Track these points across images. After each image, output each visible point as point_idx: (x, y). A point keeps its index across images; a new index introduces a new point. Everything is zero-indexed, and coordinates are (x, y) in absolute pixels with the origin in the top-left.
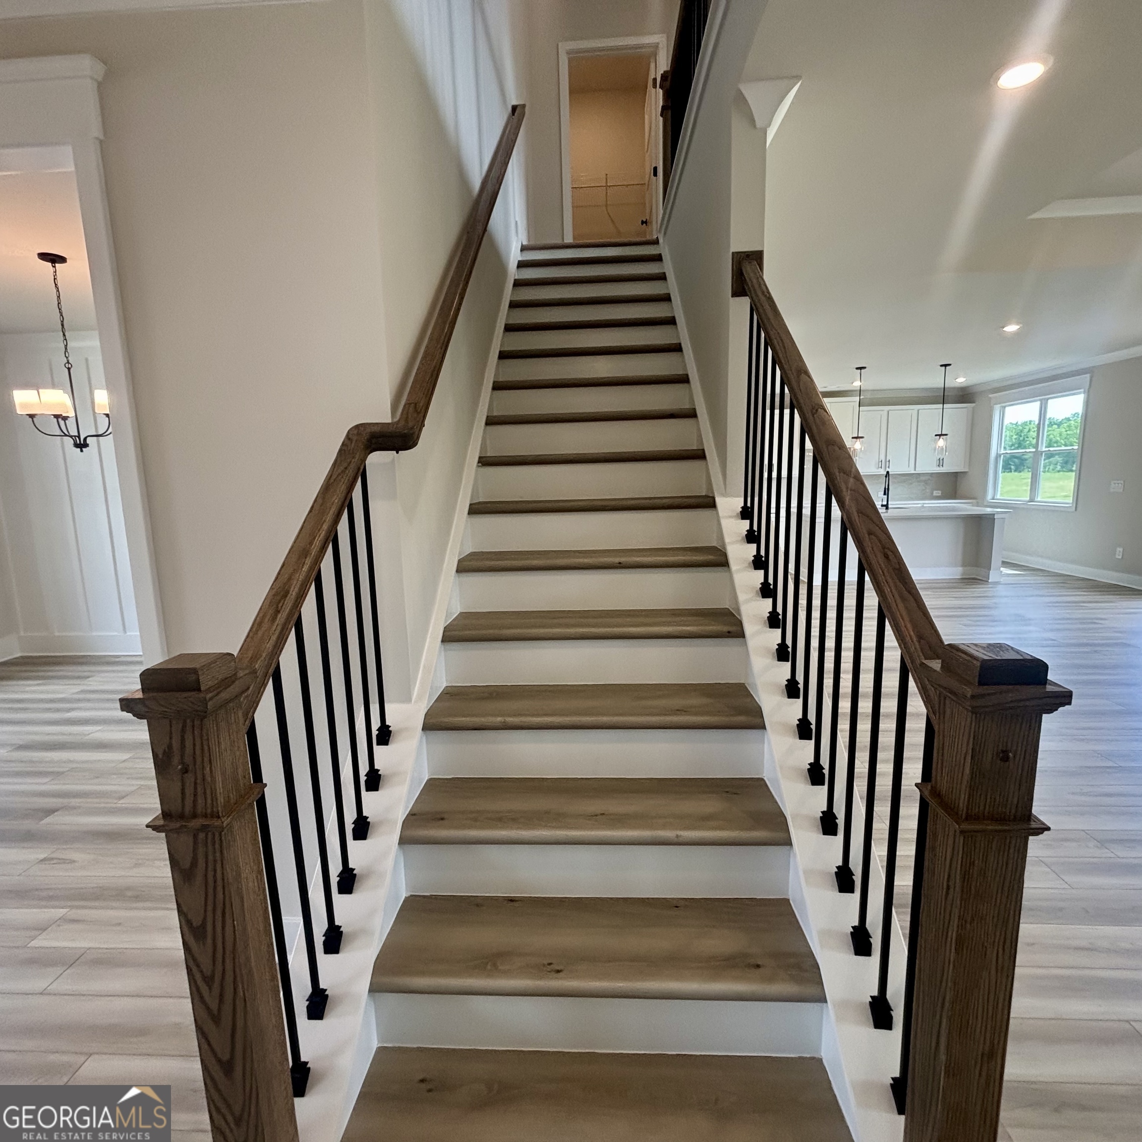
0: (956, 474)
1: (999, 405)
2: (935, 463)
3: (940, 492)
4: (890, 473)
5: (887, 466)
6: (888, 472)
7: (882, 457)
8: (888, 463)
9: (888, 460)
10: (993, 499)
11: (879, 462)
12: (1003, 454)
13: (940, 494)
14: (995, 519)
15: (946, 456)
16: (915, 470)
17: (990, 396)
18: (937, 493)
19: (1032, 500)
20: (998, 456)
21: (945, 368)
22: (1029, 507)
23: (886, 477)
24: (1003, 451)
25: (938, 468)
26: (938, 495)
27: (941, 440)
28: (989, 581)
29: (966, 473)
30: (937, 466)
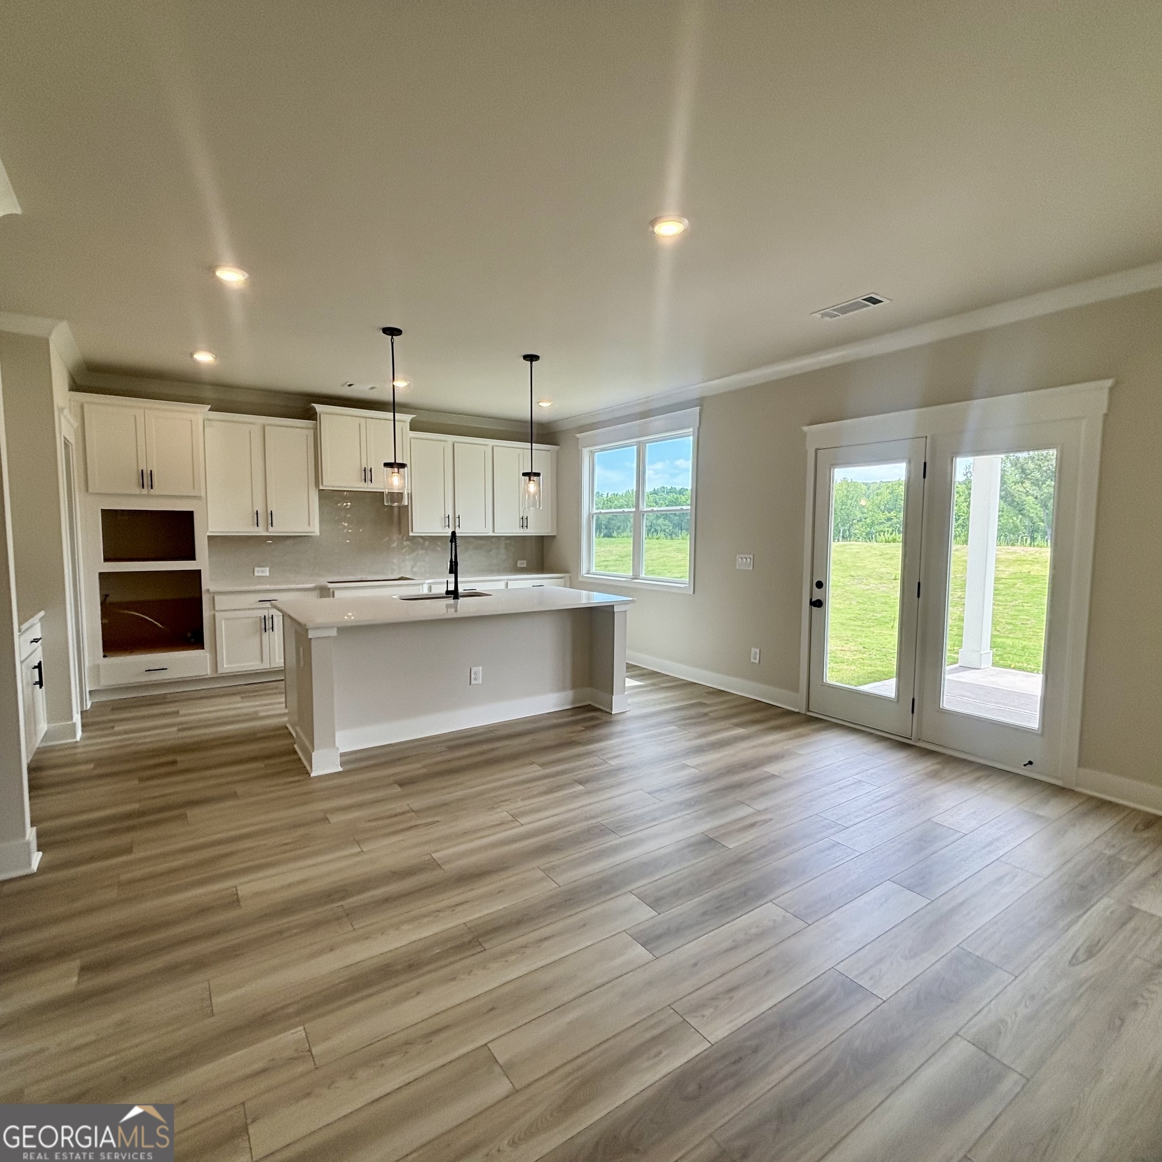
0: (541, 538)
1: (588, 449)
2: (518, 522)
3: (525, 562)
4: (457, 535)
5: (457, 524)
6: (454, 533)
7: (450, 512)
8: (457, 520)
9: (457, 516)
10: (588, 574)
11: (445, 518)
12: (596, 513)
13: (525, 565)
14: (614, 612)
15: (531, 514)
16: (494, 531)
17: (578, 435)
18: (522, 564)
19: (636, 577)
20: (591, 516)
21: (531, 364)
22: (633, 586)
23: (451, 541)
24: (595, 511)
25: (522, 530)
26: (522, 566)
27: (532, 482)
28: (613, 713)
29: (553, 537)
30: (520, 527)
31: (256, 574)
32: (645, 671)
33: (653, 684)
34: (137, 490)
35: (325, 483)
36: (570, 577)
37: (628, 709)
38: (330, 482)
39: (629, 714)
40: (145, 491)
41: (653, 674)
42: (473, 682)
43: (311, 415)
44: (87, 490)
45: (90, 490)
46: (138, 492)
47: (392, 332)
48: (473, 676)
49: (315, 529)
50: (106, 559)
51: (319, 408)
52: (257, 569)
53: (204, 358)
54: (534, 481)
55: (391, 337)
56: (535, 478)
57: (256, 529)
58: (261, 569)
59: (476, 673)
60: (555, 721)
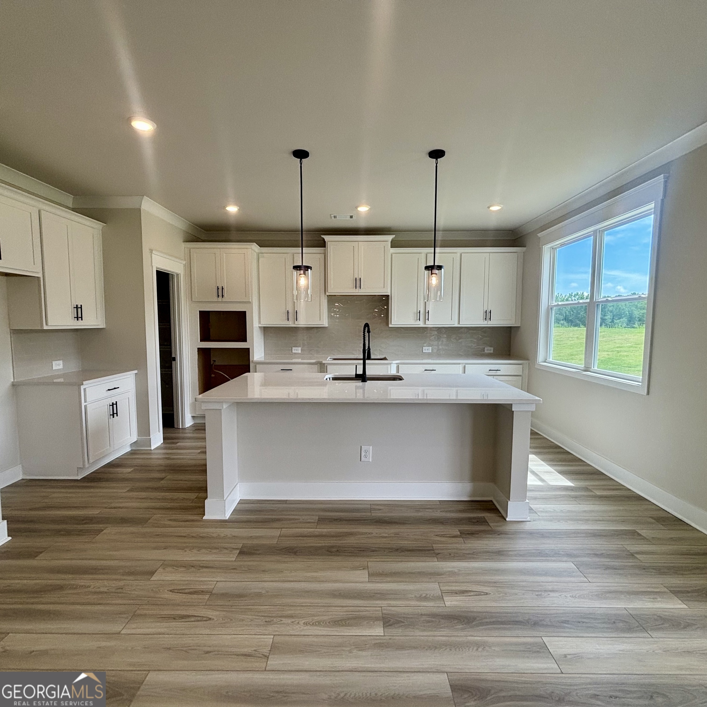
0: (508, 329)
1: (549, 246)
2: (481, 315)
3: (492, 348)
5: (427, 318)
7: (421, 309)
8: (427, 314)
9: (427, 311)
10: (545, 362)
11: (417, 313)
12: (555, 306)
13: (492, 352)
14: (512, 411)
15: (494, 308)
16: (459, 323)
17: (539, 234)
18: (489, 350)
19: (587, 369)
20: (550, 309)
22: (583, 378)
24: (554, 303)
25: (486, 322)
26: (489, 352)
27: (434, 275)
28: (507, 519)
29: (518, 327)
30: (483, 319)
31: (293, 352)
32: (589, 468)
33: (586, 489)
34: (215, 299)
35: (329, 291)
36: (529, 364)
37: (528, 519)
38: (333, 290)
39: (528, 527)
40: (220, 299)
41: (596, 474)
42: (363, 458)
43: (323, 244)
44: (192, 300)
45: (193, 300)
46: (216, 301)
47: (301, 154)
48: (363, 454)
49: (325, 323)
50: (202, 340)
51: (327, 238)
52: (294, 348)
53: (232, 209)
54: (436, 274)
55: (299, 159)
56: (436, 271)
57: (287, 322)
58: (296, 348)
59: (366, 452)
60: (438, 514)
